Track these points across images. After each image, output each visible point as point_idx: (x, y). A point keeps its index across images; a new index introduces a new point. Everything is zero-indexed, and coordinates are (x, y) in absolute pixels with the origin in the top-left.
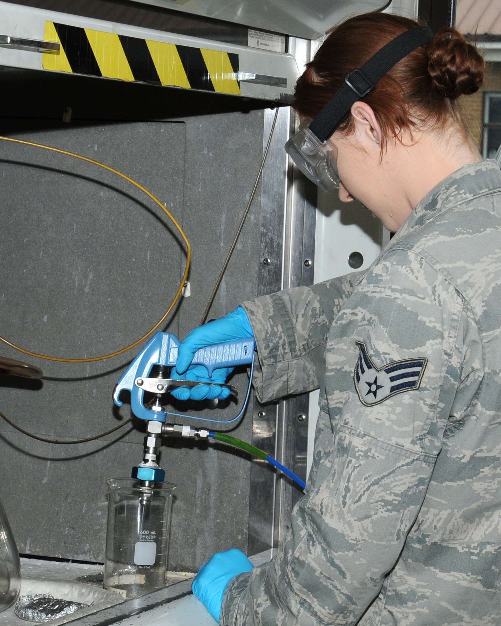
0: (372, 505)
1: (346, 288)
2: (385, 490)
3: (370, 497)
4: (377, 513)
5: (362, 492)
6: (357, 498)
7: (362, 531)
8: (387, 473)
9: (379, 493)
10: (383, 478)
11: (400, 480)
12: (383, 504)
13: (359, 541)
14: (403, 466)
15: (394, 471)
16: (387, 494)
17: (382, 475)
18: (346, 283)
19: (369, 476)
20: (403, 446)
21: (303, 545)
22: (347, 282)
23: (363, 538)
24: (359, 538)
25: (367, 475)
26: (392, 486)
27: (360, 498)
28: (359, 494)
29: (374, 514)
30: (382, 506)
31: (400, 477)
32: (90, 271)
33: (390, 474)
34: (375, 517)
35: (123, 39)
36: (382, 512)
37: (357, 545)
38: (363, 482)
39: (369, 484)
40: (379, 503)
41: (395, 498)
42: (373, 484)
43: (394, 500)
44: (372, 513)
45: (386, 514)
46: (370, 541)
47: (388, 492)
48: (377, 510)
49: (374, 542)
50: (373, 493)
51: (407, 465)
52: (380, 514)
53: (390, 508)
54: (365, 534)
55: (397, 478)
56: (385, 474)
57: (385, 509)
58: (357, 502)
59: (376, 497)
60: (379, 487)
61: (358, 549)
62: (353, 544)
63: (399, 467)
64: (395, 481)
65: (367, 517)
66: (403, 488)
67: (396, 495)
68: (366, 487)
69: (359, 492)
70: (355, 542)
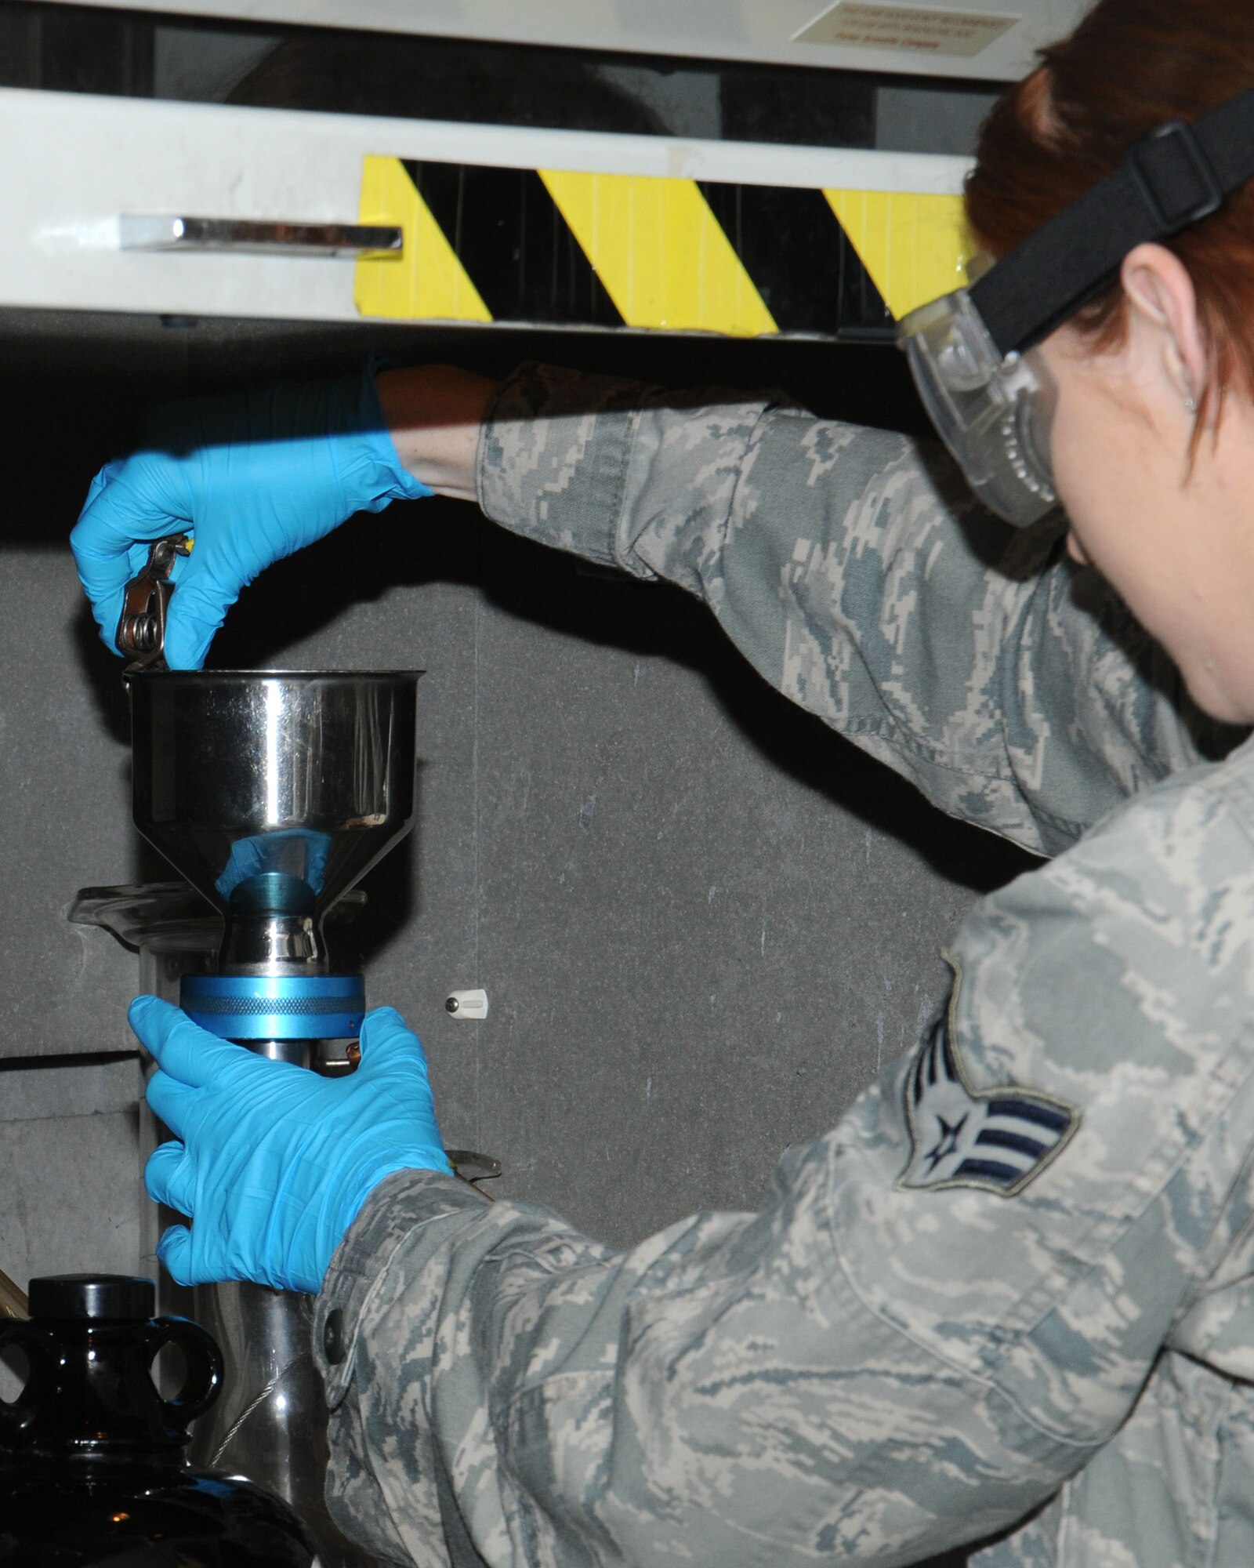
0: (745, 1429)
1: (856, 522)
2: (805, 1410)
3: (745, 1402)
4: (758, 1455)
5: (726, 1375)
6: (707, 1382)
7: (695, 1480)
8: (824, 1369)
9: (777, 1406)
10: (806, 1375)
11: (862, 1406)
12: (787, 1440)
13: (678, 1498)
14: (887, 1374)
15: (851, 1375)
16: (809, 1423)
17: (802, 1368)
18: (869, 501)
19: (765, 1347)
20: (905, 1326)
21: (582, 1384)
22: (874, 501)
23: (695, 1497)
24: (685, 1494)
25: (760, 1340)
26: (834, 1407)
27: (714, 1389)
28: (716, 1377)
29: (749, 1455)
30: (782, 1443)
31: (866, 1399)
32: (921, 992)
33: (837, 1375)
34: (748, 1463)
35: (719, 196)
36: (777, 1460)
37: (668, 1504)
38: (742, 1350)
39: (755, 1369)
40: (771, 1432)
41: (833, 1444)
42: (767, 1376)
43: (825, 1447)
44: (743, 1448)
45: (789, 1472)
46: (715, 1512)
47: (815, 1419)
48: (764, 1448)
49: (730, 1522)
50: (759, 1399)
51: (904, 1378)
52: (767, 1461)
53: (809, 1462)
54: (705, 1491)
55: (854, 1397)
56: (814, 1368)
57: (791, 1456)
58: (703, 1391)
59: (769, 1413)
60: (783, 1393)
61: (672, 1517)
62: (659, 1500)
63: (873, 1373)
64: (848, 1401)
65: (720, 1450)
66: (866, 1433)
67: (836, 1436)
68: (743, 1370)
69: (721, 1369)
70: (664, 1497)
